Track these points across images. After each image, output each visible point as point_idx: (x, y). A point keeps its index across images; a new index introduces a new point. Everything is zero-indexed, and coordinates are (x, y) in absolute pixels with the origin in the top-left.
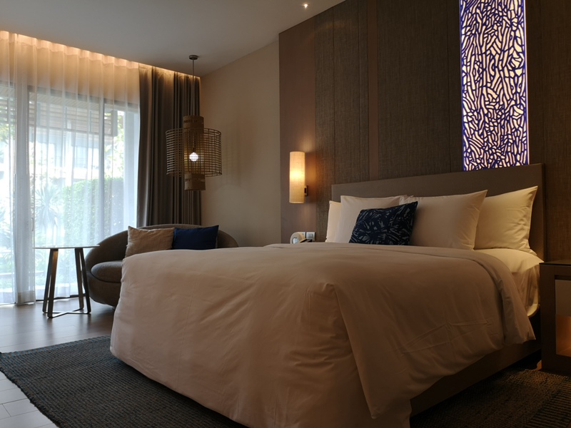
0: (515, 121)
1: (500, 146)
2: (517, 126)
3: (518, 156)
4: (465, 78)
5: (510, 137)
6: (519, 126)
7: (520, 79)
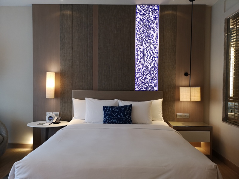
0: (154, 75)
1: (149, 83)
2: (154, 77)
3: (155, 87)
4: (137, 56)
5: (152, 80)
6: (155, 77)
7: (156, 61)
